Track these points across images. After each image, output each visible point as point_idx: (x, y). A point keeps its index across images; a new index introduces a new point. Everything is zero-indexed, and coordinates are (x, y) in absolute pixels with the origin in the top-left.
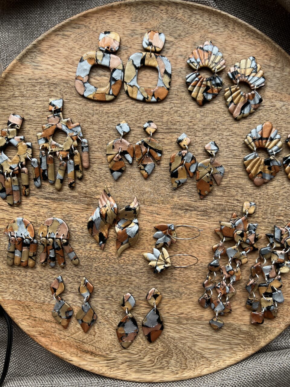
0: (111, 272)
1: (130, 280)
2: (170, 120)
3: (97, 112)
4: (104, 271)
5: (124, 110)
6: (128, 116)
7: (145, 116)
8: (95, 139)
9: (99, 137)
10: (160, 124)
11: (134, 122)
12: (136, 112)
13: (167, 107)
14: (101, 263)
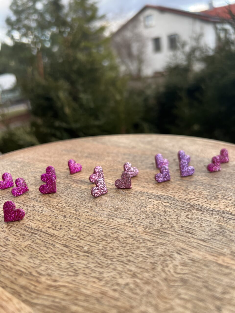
2: (21, 240)
3: (116, 287)
5: (70, 273)
6: (69, 264)
7: (46, 255)
8: (142, 253)
9: (133, 253)
10: (37, 241)
11: (69, 254)
12: (54, 264)
13: (10, 254)
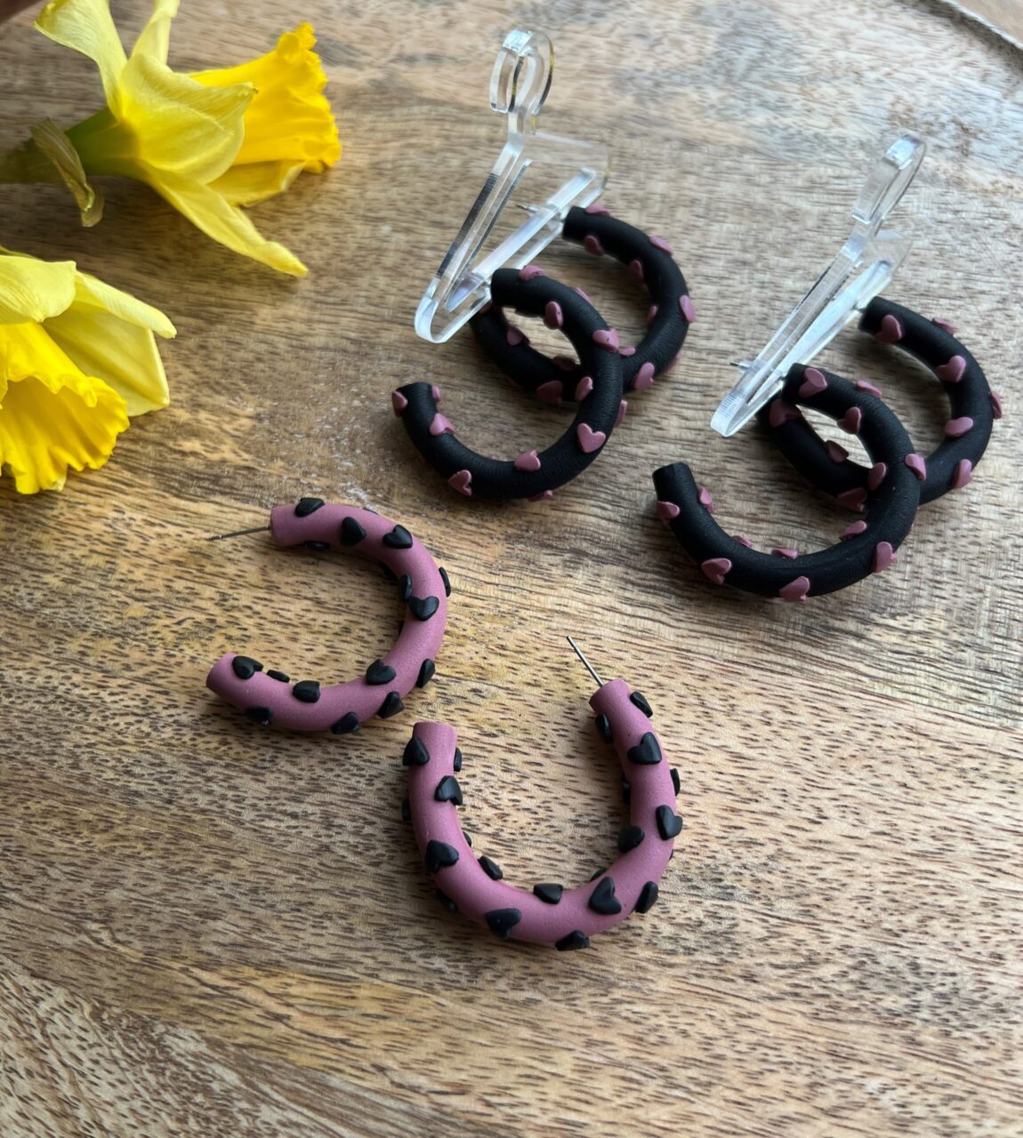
0: (142, 788)
1: (224, 843)
4: (110, 774)
14: (108, 735)
